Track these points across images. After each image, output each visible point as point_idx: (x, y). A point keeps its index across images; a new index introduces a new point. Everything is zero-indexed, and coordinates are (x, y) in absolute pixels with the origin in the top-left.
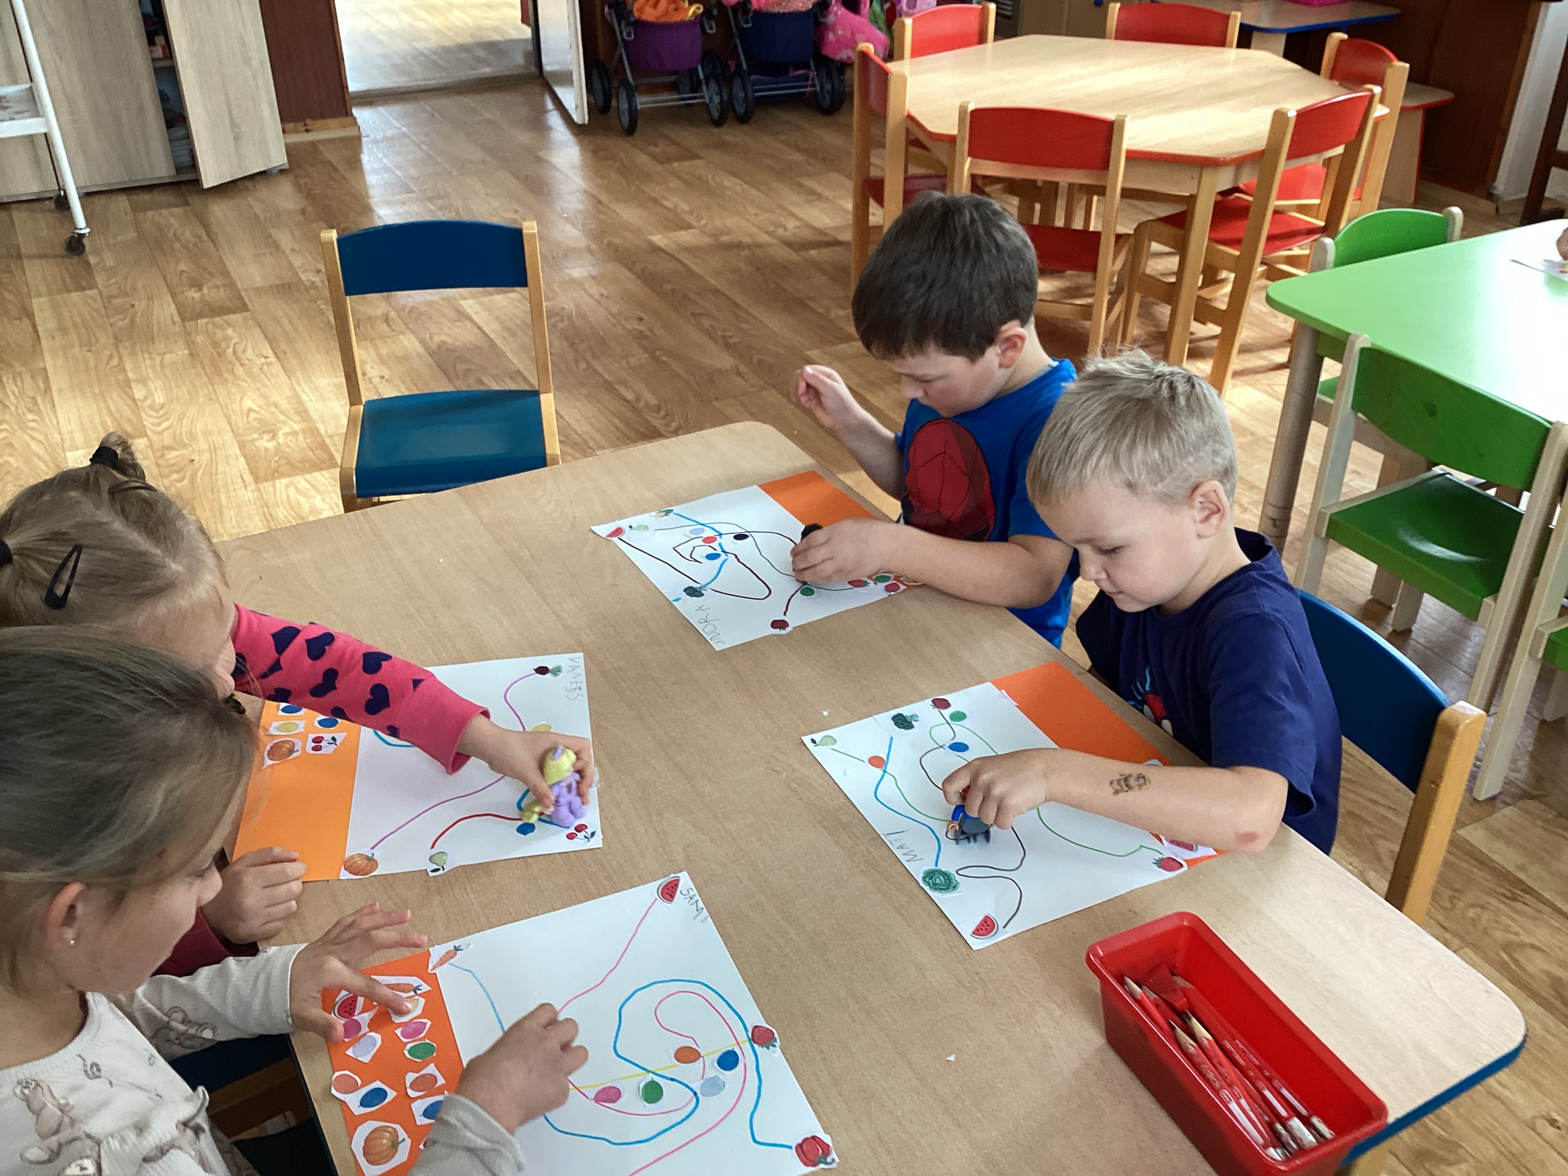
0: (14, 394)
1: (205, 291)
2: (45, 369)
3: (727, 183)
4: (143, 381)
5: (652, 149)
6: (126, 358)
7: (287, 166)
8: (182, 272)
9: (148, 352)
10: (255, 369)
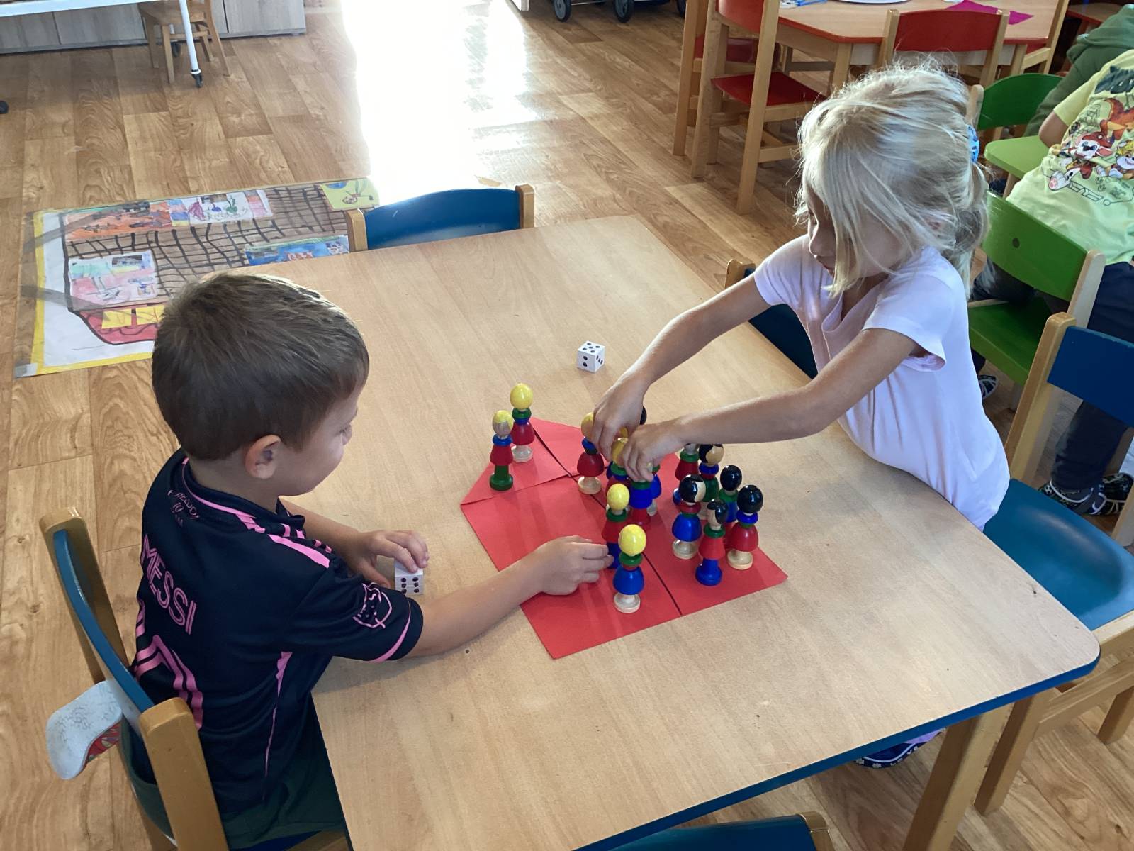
0: (108, 182)
1: (243, 118)
2: (129, 165)
3: (618, 60)
4: (196, 178)
5: (566, 32)
6: (185, 161)
7: (305, 31)
8: (228, 102)
9: (201, 158)
10: (274, 175)
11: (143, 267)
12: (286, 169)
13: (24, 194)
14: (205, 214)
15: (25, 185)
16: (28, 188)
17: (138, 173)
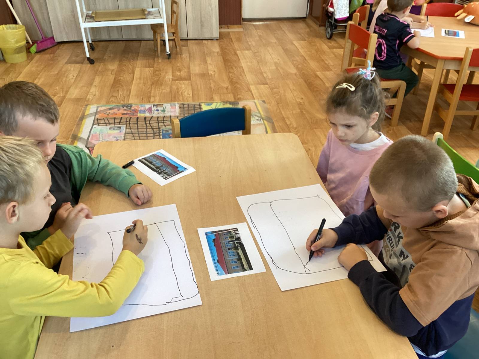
0: (120, 95)
1: (182, 73)
2: (131, 89)
4: (154, 97)
5: (329, 44)
6: (153, 89)
7: (218, 38)
8: (178, 66)
9: (159, 89)
10: (185, 98)
11: (120, 132)
12: (191, 96)
13: (88, 97)
14: (152, 112)
15: (89, 94)
16: (90, 95)
17: (133, 92)
